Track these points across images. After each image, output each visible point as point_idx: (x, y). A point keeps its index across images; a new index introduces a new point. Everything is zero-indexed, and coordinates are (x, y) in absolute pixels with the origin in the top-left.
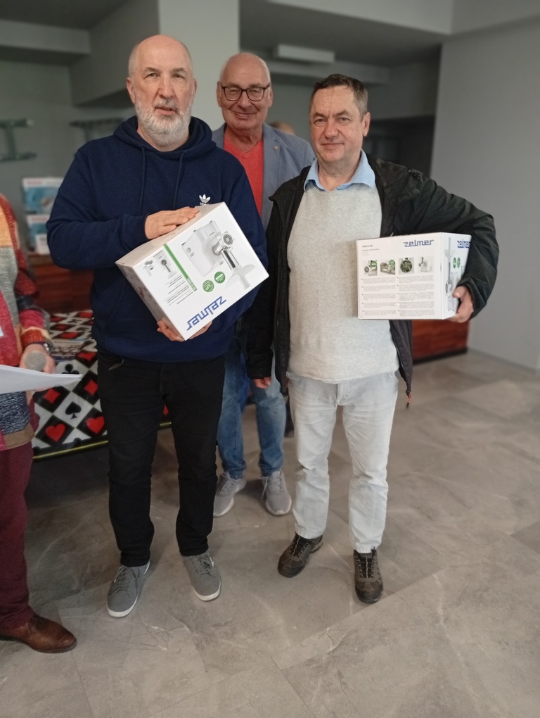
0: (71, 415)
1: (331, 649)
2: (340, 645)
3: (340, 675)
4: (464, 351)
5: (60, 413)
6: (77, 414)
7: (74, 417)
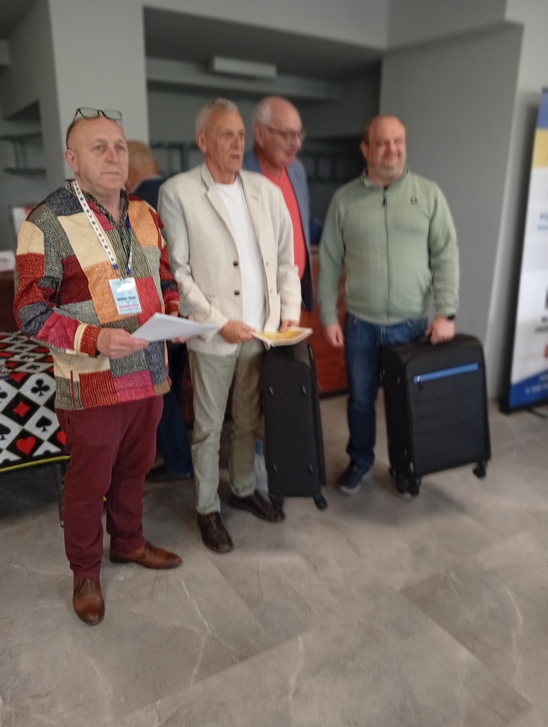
0: (42, 429)
5: (31, 426)
6: (47, 428)
7: (44, 430)
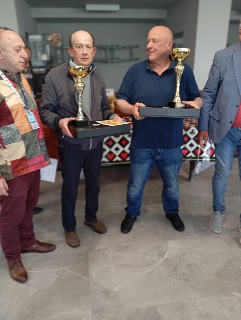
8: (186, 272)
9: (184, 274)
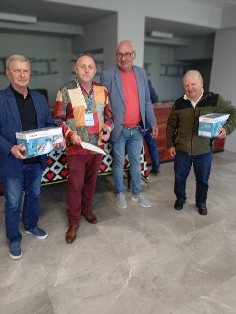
1: (190, 239)
2: (193, 238)
3: (194, 246)
4: (222, 150)
8: (155, 287)
9: (153, 290)
